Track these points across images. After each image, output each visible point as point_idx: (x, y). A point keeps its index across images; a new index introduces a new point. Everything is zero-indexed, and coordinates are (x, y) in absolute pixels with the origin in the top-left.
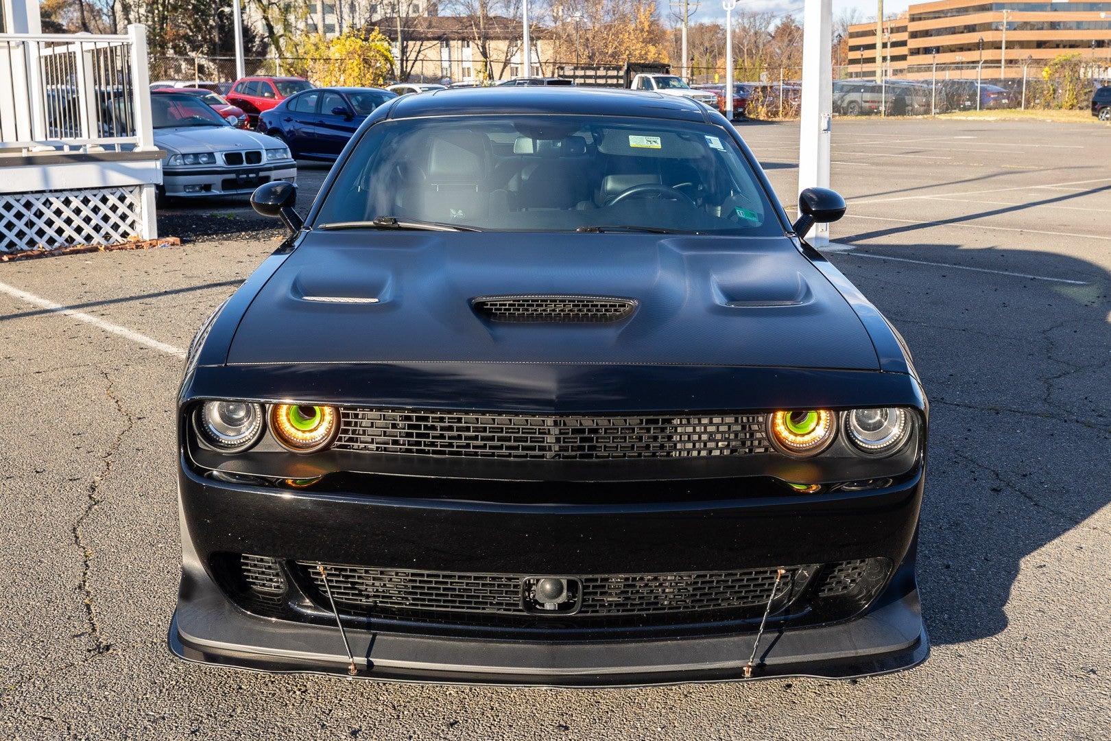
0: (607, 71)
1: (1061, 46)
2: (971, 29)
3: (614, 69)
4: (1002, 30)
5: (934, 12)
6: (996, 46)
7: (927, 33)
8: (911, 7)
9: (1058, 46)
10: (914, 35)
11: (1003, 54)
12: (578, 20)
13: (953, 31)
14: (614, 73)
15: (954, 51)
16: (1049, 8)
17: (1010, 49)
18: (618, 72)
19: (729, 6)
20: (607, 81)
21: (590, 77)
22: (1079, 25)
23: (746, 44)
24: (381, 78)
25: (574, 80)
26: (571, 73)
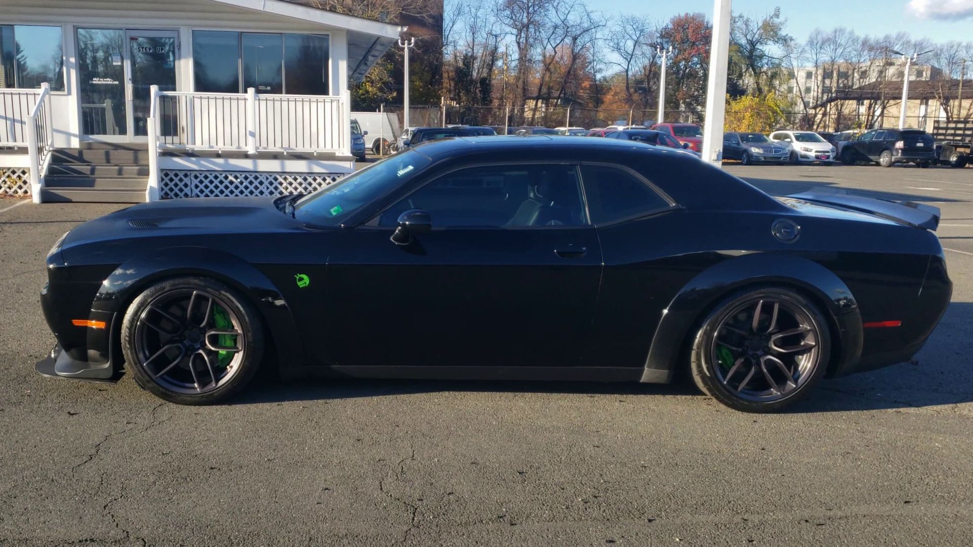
21: (960, 129)
24: (768, 127)
25: (946, 131)
26: (944, 125)
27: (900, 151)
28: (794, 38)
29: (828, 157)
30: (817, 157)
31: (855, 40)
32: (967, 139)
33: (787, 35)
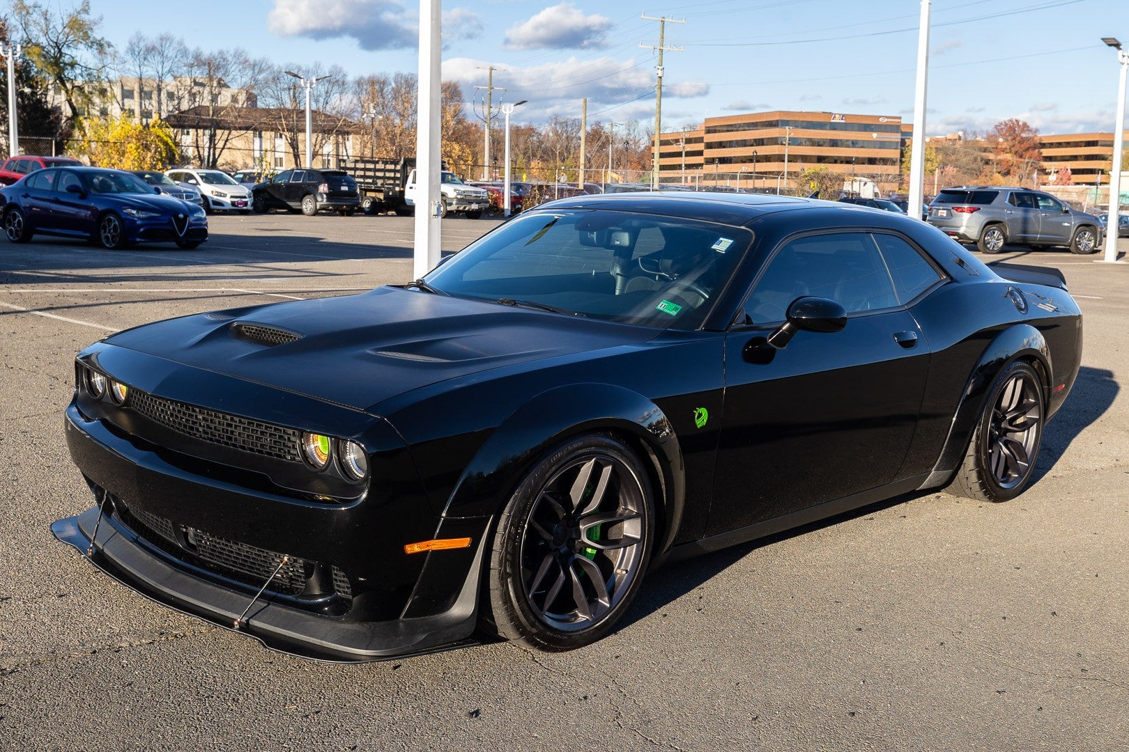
0: (385, 165)
1: (839, 161)
2: (760, 142)
3: (392, 163)
4: (785, 145)
5: (727, 126)
6: (780, 158)
7: (721, 145)
8: (707, 120)
9: (835, 162)
10: (710, 146)
11: (786, 167)
12: (373, 116)
13: (744, 143)
14: (392, 167)
15: (745, 162)
16: (828, 127)
17: (794, 162)
18: (395, 166)
19: (508, 110)
20: (385, 174)
21: (370, 170)
22: (854, 144)
23: (558, 148)
24: (160, 163)
25: (355, 172)
26: (352, 165)
27: (325, 196)
28: (113, 43)
29: (246, 204)
30: (233, 204)
31: (184, 53)
32: (380, 182)
33: (103, 39)
